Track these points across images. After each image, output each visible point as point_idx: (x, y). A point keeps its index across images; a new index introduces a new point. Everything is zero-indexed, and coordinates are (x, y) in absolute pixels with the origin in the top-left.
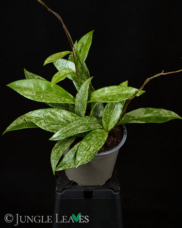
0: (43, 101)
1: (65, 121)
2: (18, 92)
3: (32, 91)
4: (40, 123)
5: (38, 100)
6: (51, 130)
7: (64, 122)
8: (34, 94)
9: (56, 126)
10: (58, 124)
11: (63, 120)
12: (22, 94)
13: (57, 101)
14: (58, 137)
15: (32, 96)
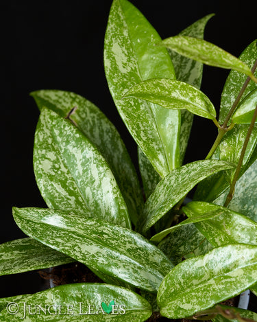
0: (116, 102)
1: (91, 201)
2: (109, 28)
3: (129, 61)
4: (44, 157)
5: (111, 89)
6: (46, 190)
7: (88, 201)
8: (124, 71)
9: (64, 193)
10: (71, 193)
11: (91, 197)
12: (107, 41)
13: (138, 136)
14: (28, 221)
15: (115, 69)
